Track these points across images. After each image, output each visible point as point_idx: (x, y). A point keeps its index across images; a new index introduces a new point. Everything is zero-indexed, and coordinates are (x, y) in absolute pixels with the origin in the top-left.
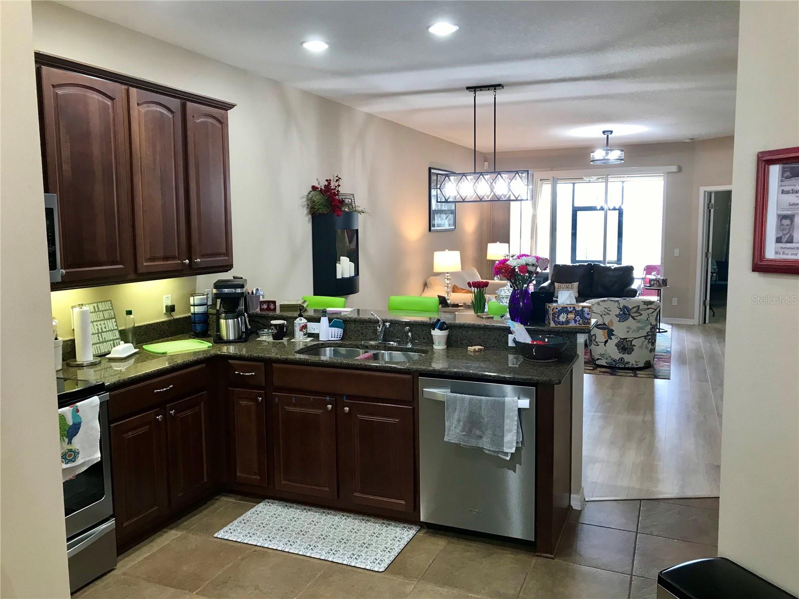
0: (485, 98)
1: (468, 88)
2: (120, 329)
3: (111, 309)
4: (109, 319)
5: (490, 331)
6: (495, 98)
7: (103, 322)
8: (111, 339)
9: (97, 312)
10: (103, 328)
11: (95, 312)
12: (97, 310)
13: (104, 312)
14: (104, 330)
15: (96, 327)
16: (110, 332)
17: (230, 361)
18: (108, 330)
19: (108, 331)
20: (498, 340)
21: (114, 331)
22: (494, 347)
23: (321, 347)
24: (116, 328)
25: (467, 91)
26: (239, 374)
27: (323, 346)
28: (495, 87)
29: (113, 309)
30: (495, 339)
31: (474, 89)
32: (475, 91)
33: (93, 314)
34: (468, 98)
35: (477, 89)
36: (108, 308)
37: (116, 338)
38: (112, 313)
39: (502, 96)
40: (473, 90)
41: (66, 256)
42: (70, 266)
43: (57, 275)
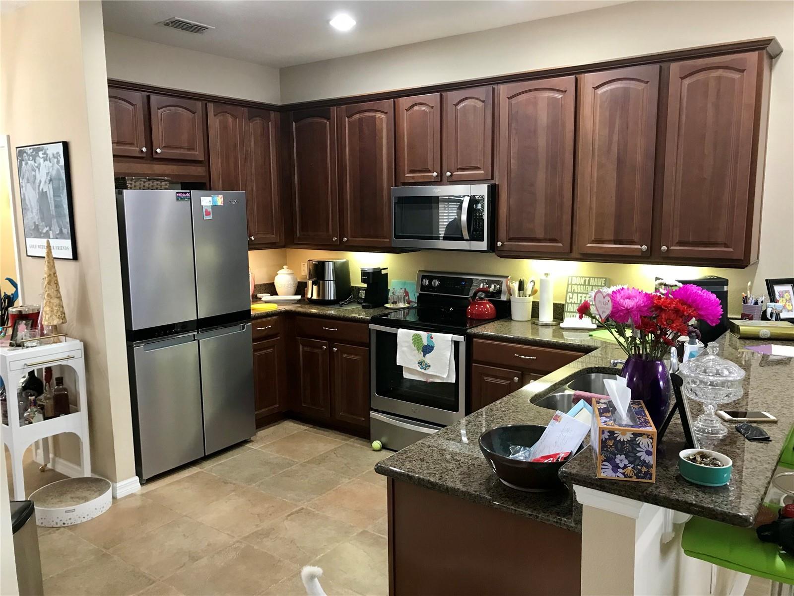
15: (580, 298)
33: (582, 286)
41: (508, 231)
42: (511, 240)
43: (483, 245)
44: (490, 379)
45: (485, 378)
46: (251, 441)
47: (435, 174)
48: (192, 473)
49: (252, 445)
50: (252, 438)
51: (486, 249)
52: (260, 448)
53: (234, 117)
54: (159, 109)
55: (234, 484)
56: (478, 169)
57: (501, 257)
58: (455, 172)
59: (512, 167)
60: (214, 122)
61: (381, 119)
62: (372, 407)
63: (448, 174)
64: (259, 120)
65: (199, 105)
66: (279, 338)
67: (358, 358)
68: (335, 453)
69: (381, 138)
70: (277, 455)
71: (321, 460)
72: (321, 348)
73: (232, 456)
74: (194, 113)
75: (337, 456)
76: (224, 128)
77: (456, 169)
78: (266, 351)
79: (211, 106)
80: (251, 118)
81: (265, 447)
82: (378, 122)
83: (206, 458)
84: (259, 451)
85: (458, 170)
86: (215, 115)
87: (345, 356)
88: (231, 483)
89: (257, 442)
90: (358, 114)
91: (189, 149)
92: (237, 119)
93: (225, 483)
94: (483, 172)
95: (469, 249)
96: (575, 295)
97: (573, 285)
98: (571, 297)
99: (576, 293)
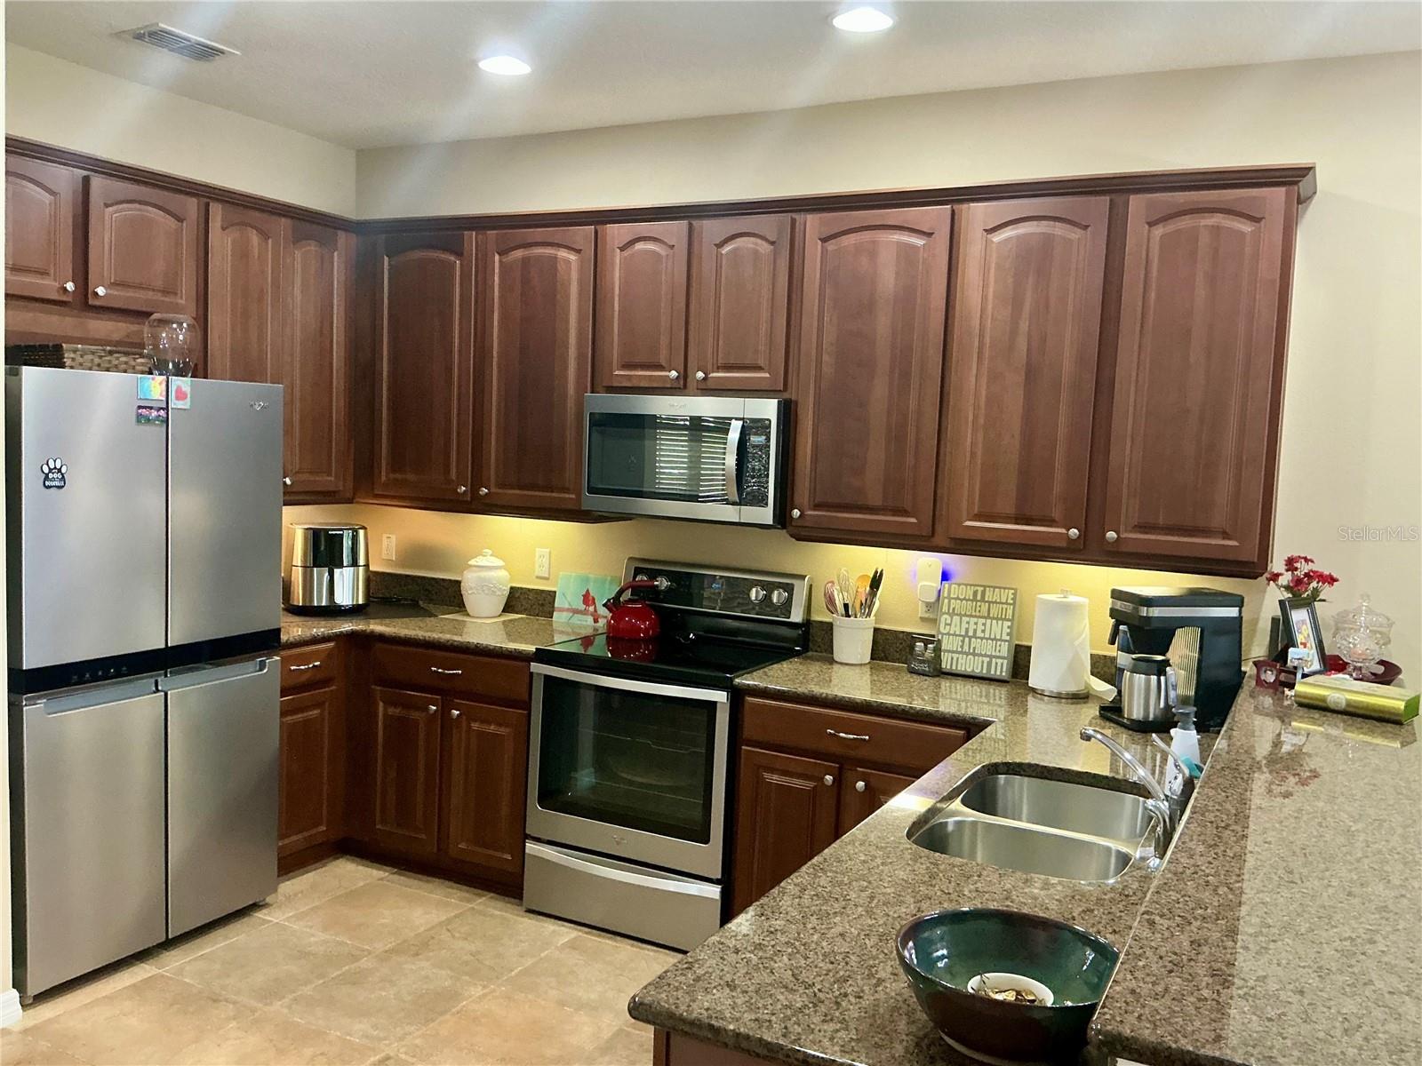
2: (1012, 642)
3: (1006, 603)
4: (997, 619)
7: (982, 621)
8: (989, 653)
9: (977, 601)
10: (979, 631)
12: (979, 598)
13: (994, 606)
14: (979, 634)
16: (990, 641)
18: (987, 636)
19: (987, 639)
21: (999, 643)
24: (1008, 638)
29: (1014, 604)
36: (1004, 601)
37: (998, 654)
38: (1010, 612)
41: (813, 491)
42: (817, 507)
43: (766, 515)
44: (775, 778)
45: (766, 775)
46: (266, 905)
47: (674, 374)
48: (140, 979)
49: (269, 914)
50: (268, 900)
51: (771, 523)
52: (288, 919)
53: (265, 235)
54: (107, 206)
55: (235, 1003)
56: (758, 368)
57: (798, 540)
58: (713, 372)
59: (825, 369)
60: (222, 242)
61: (568, 262)
62: (527, 832)
63: (700, 375)
64: (316, 246)
65: (192, 205)
66: (334, 687)
67: (503, 731)
68: (448, 930)
69: (568, 297)
70: (323, 936)
71: (420, 946)
72: (427, 709)
73: (226, 938)
74: (180, 220)
75: (453, 936)
76: (242, 254)
77: (715, 367)
78: (305, 714)
79: (216, 210)
80: (298, 239)
81: (299, 917)
82: (561, 267)
83: (169, 944)
84: (284, 928)
85: (719, 369)
86: (224, 229)
87: (475, 726)
88: (226, 1000)
89: (280, 907)
90: (522, 250)
91: (165, 292)
92: (270, 241)
93: (215, 1001)
94: (768, 375)
95: (737, 521)
96: (956, 618)
97: (952, 601)
98: (949, 622)
99: (957, 615)
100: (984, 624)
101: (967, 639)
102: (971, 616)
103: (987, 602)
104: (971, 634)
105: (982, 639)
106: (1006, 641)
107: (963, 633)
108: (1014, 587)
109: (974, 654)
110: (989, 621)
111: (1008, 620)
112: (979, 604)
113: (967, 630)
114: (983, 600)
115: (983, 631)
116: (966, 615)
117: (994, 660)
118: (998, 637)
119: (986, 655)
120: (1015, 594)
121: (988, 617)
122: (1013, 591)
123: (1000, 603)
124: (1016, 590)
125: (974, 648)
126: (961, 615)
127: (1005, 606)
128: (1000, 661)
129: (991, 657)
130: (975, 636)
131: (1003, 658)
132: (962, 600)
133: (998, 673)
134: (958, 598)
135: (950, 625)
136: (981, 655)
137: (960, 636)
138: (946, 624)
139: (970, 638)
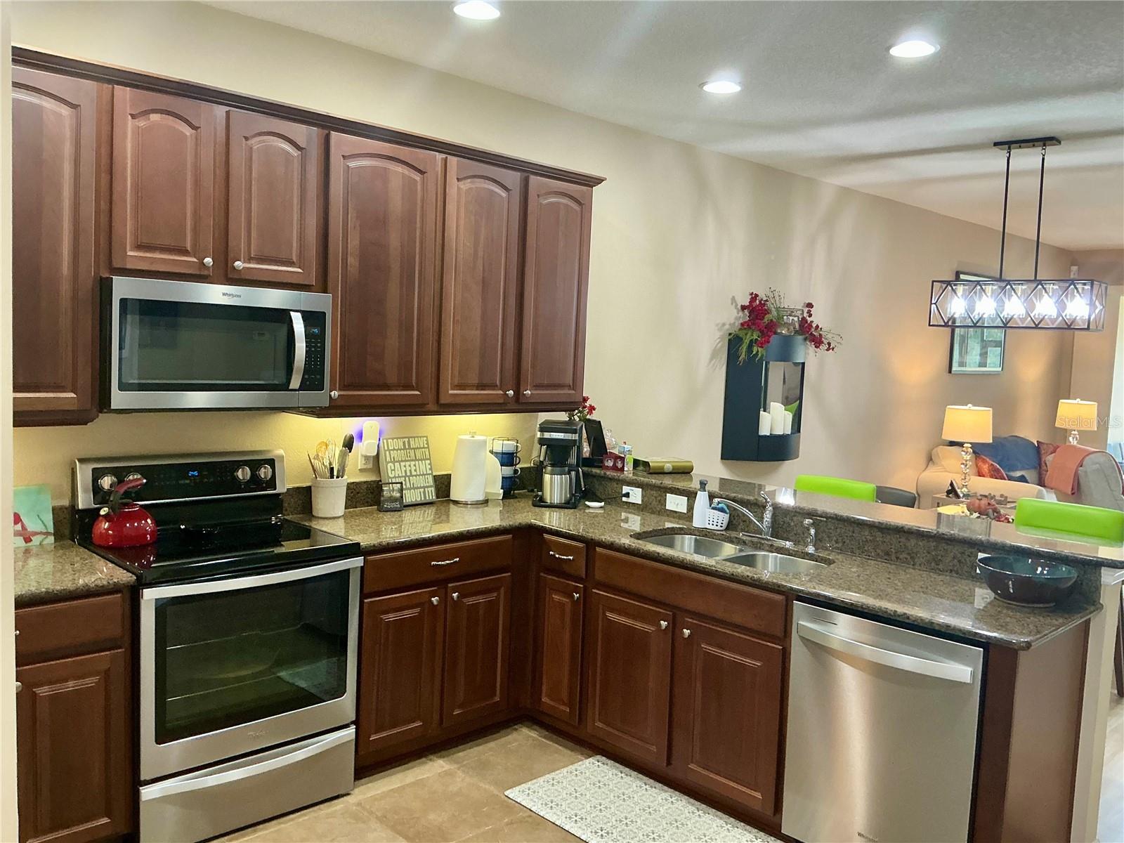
0: (1026, 160)
1: (996, 144)
2: (434, 474)
3: (426, 448)
4: (421, 460)
5: (948, 544)
6: (1043, 159)
7: (413, 463)
8: (422, 485)
9: (406, 449)
10: (413, 471)
11: (405, 448)
12: (407, 447)
13: (417, 451)
14: (414, 473)
15: (403, 469)
16: (421, 477)
17: (546, 536)
18: (418, 473)
19: (419, 475)
20: (959, 561)
21: (426, 477)
22: (951, 571)
23: (679, 532)
24: (430, 472)
25: (996, 149)
26: (554, 555)
27: (683, 532)
28: (1046, 141)
29: (428, 447)
30: (954, 558)
31: (1008, 144)
32: (1009, 148)
33: (402, 451)
34: (997, 161)
35: (1012, 146)
36: (422, 446)
37: (427, 485)
38: (427, 453)
39: (1056, 158)
40: (1007, 146)
45: (384, 617)
94: (301, 270)
96: (397, 464)
97: (391, 452)
98: (393, 468)
99: (397, 462)
100: (415, 465)
101: (407, 478)
102: (406, 461)
103: (413, 448)
104: (408, 474)
105: (416, 476)
106: (429, 474)
107: (404, 474)
108: (425, 435)
109: (414, 488)
110: (417, 462)
111: (428, 459)
112: (408, 451)
113: (406, 471)
114: (410, 448)
115: (415, 470)
116: (402, 461)
117: (426, 489)
118: (425, 473)
119: (421, 488)
120: (427, 440)
121: (416, 460)
122: (425, 438)
123: (421, 448)
124: (427, 437)
125: (413, 484)
126: (399, 462)
127: (423, 450)
128: (430, 489)
129: (424, 487)
130: (411, 475)
131: (431, 486)
132: (397, 450)
133: (431, 498)
134: (394, 449)
135: (394, 470)
136: (418, 488)
137: (402, 477)
138: (392, 470)
139: (409, 477)
